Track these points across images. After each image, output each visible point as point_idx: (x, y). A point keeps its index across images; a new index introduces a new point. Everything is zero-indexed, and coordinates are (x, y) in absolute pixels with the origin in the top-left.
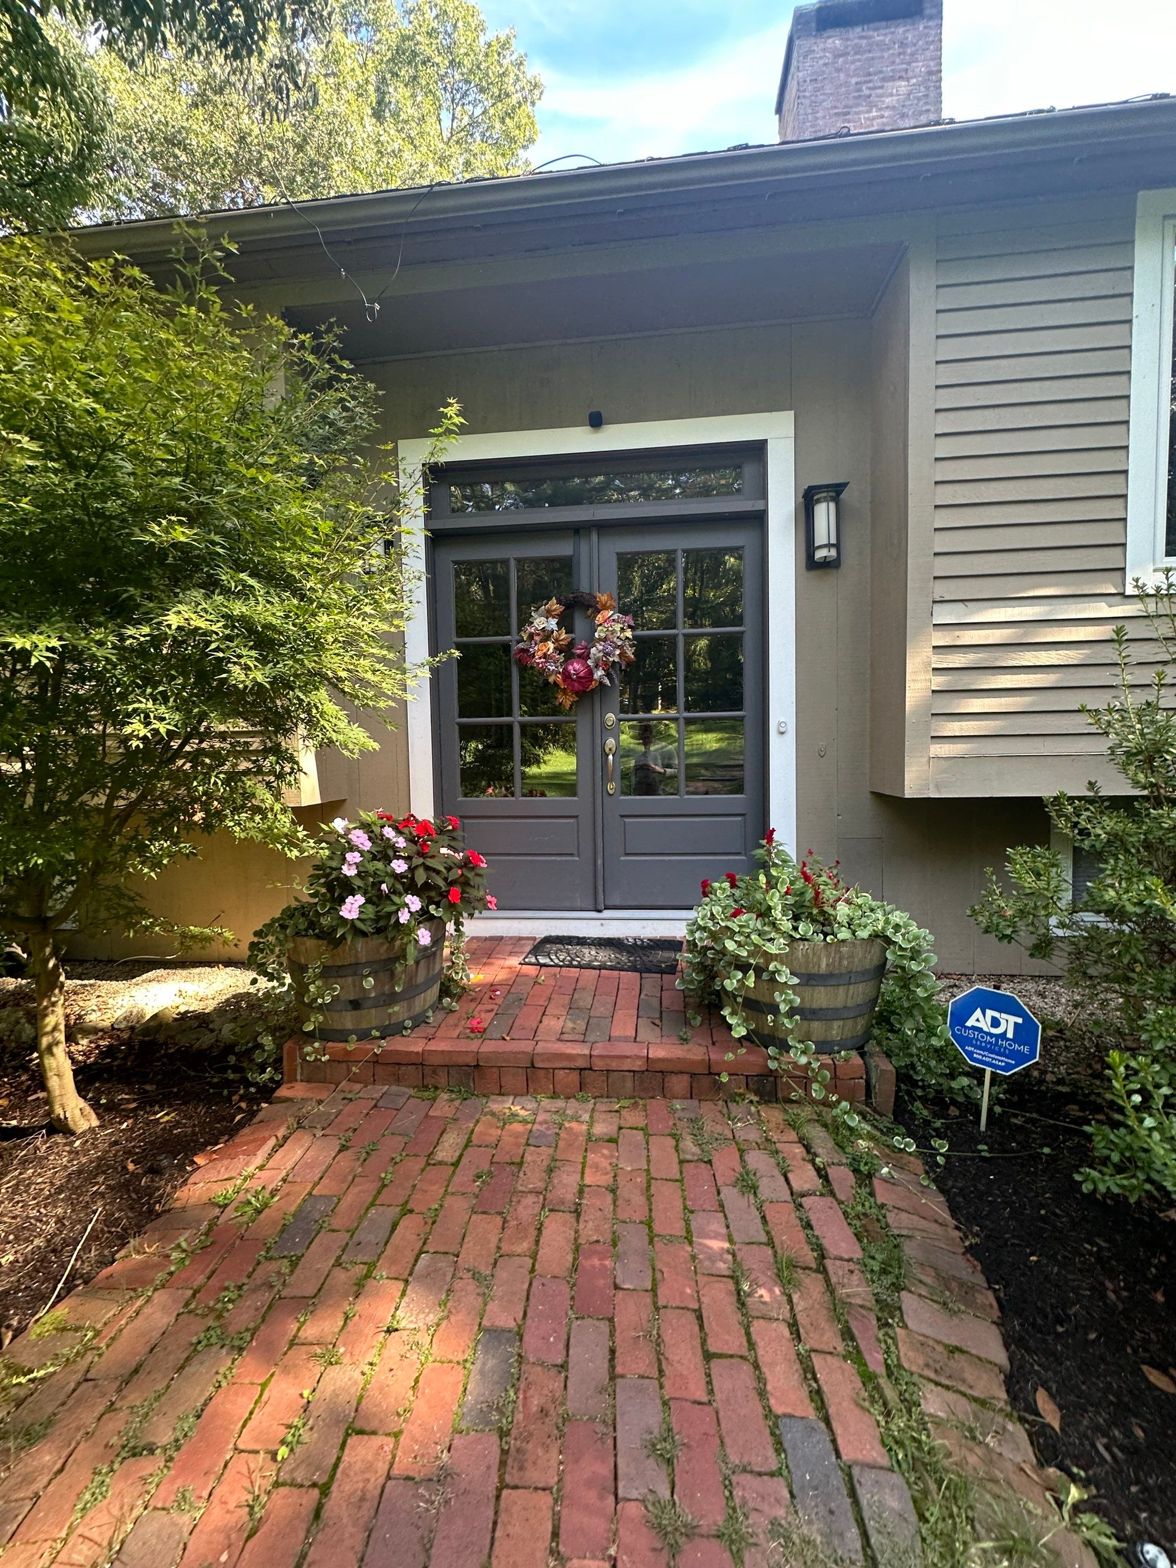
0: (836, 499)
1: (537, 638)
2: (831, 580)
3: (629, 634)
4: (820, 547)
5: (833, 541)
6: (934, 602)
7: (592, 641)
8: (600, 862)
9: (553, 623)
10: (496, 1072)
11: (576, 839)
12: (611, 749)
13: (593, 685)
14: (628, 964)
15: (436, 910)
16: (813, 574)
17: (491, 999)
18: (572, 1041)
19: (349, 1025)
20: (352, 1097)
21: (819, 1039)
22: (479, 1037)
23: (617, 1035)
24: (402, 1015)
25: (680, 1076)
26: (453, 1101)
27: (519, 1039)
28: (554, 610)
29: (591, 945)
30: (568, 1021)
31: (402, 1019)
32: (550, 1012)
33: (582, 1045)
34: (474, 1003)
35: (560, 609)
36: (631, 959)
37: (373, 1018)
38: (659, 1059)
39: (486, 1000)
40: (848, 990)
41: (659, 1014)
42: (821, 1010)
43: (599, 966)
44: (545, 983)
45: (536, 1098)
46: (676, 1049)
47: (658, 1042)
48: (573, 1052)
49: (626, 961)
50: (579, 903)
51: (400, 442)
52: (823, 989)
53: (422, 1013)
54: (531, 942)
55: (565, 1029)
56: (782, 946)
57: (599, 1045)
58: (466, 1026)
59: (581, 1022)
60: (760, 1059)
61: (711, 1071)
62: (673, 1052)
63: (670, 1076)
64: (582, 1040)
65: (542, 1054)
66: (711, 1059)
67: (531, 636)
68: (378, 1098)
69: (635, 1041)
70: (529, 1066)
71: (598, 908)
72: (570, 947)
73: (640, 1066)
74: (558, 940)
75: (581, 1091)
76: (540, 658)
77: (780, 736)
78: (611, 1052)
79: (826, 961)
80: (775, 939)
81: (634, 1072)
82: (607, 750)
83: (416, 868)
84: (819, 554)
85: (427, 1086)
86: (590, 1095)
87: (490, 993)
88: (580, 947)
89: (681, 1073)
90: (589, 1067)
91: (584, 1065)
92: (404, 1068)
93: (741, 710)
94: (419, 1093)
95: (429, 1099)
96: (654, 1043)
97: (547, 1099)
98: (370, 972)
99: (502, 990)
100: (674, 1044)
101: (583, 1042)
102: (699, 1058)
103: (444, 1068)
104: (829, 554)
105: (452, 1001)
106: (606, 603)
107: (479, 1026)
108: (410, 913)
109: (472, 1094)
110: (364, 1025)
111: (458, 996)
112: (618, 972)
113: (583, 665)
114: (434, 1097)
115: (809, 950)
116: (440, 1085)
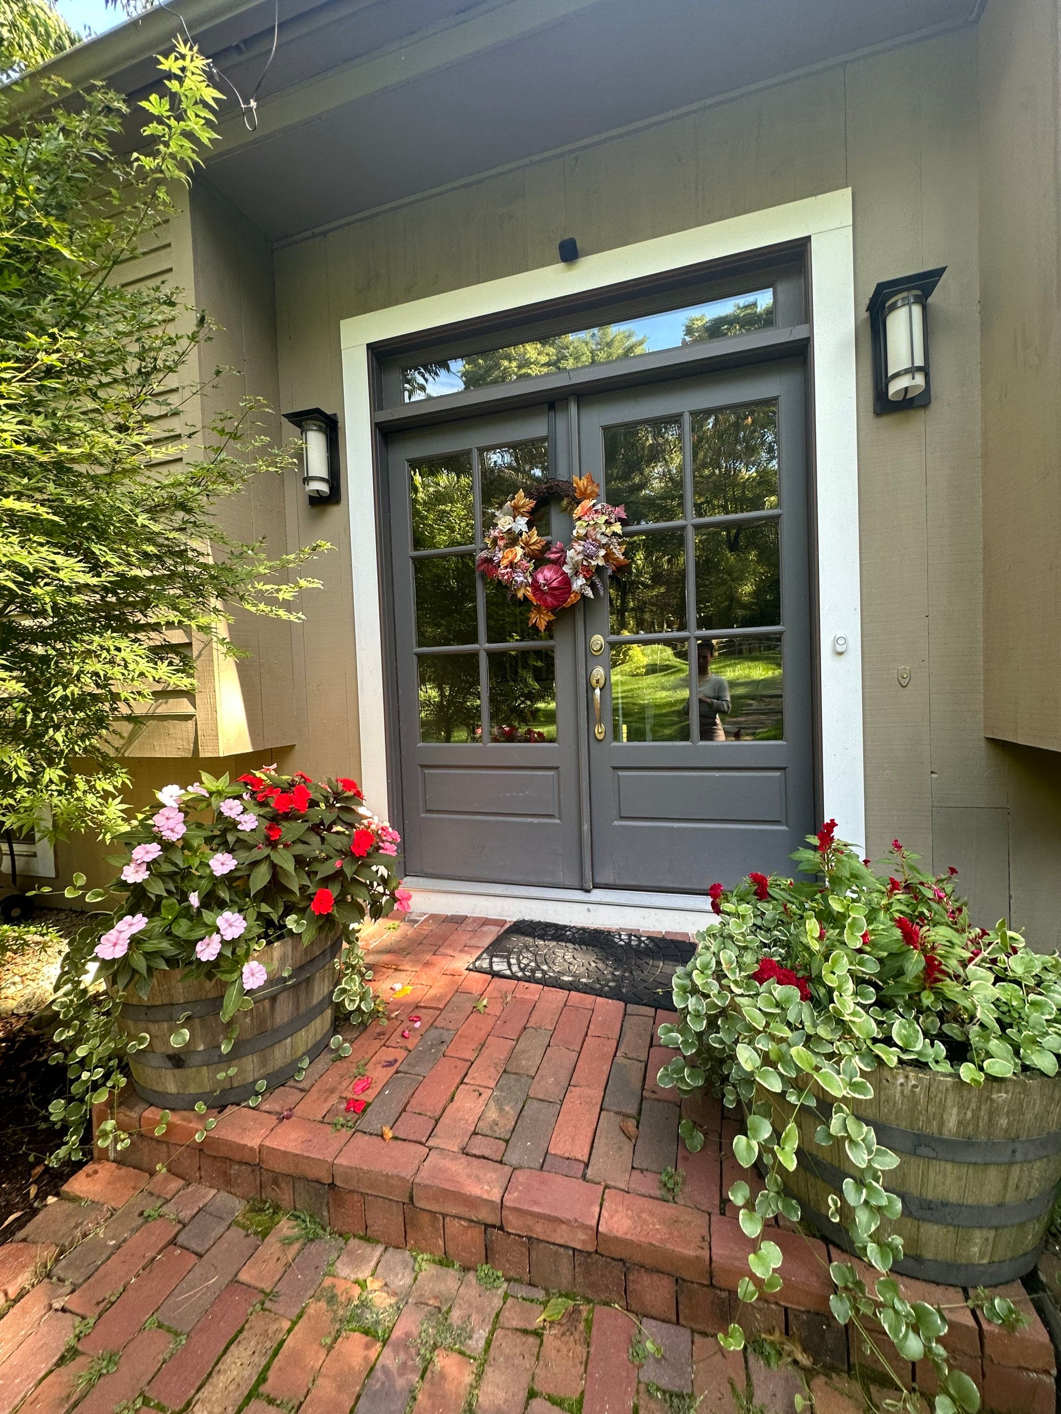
0: (922, 301)
1: (501, 543)
2: (915, 425)
3: (617, 528)
4: (897, 375)
5: (919, 362)
7: (569, 542)
8: (586, 827)
9: (521, 523)
10: (359, 1201)
11: (556, 794)
12: (598, 681)
13: (572, 599)
14: (611, 984)
15: (297, 922)
16: (885, 420)
17: (403, 1036)
18: (484, 1157)
19: (172, 1088)
20: (152, 1213)
21: (940, 1258)
22: (350, 1124)
23: (559, 1152)
24: (251, 1074)
25: (655, 1277)
26: (290, 1244)
27: (405, 1140)
28: (523, 506)
29: (569, 941)
30: (492, 1103)
31: (251, 1080)
32: (473, 1078)
33: (495, 1171)
34: (378, 1043)
35: (531, 504)
36: (617, 973)
37: (206, 1080)
38: (617, 1238)
39: (396, 1039)
40: (1009, 1174)
41: (636, 1107)
42: (944, 1204)
43: (570, 983)
44: (487, 1010)
45: (415, 1259)
46: (651, 1213)
47: (623, 1186)
48: (475, 1190)
49: (609, 976)
50: (561, 878)
51: (342, 322)
52: (949, 1166)
53: (289, 1065)
54: (498, 928)
55: (481, 1124)
56: (858, 1079)
57: (521, 1179)
58: (344, 1095)
59: (511, 1111)
60: (813, 1279)
61: (714, 1282)
62: (645, 1222)
63: (638, 1271)
64: (499, 1159)
65: (426, 1186)
66: (714, 1258)
67: (495, 541)
68: (186, 1221)
69: (584, 1177)
70: (406, 1201)
71: (586, 886)
72: (542, 942)
73: (584, 1242)
74: (530, 930)
75: (487, 1263)
76: (506, 567)
77: (838, 657)
78: (536, 1203)
79: (958, 1114)
80: (841, 1057)
81: (574, 1249)
82: (594, 682)
83: (255, 864)
84: (895, 387)
85: (265, 1202)
86: (500, 1274)
87: (407, 1023)
88: (554, 943)
89: (658, 1271)
90: (498, 1224)
91: (491, 1219)
92: (236, 1167)
93: (778, 624)
94: (249, 1215)
95: (256, 1233)
96: (615, 1188)
97: (433, 1265)
98: (188, 1018)
99: (425, 1019)
100: (651, 1197)
101: (501, 1162)
102: (690, 1252)
103: (289, 1179)
104: (914, 383)
105: (345, 1040)
106: (586, 489)
107: (362, 1097)
108: (223, 942)
109: (325, 1230)
110: (192, 1089)
111: (364, 1026)
112: (593, 997)
113: (556, 572)
114: (266, 1228)
115: (918, 1090)
116: (284, 1204)
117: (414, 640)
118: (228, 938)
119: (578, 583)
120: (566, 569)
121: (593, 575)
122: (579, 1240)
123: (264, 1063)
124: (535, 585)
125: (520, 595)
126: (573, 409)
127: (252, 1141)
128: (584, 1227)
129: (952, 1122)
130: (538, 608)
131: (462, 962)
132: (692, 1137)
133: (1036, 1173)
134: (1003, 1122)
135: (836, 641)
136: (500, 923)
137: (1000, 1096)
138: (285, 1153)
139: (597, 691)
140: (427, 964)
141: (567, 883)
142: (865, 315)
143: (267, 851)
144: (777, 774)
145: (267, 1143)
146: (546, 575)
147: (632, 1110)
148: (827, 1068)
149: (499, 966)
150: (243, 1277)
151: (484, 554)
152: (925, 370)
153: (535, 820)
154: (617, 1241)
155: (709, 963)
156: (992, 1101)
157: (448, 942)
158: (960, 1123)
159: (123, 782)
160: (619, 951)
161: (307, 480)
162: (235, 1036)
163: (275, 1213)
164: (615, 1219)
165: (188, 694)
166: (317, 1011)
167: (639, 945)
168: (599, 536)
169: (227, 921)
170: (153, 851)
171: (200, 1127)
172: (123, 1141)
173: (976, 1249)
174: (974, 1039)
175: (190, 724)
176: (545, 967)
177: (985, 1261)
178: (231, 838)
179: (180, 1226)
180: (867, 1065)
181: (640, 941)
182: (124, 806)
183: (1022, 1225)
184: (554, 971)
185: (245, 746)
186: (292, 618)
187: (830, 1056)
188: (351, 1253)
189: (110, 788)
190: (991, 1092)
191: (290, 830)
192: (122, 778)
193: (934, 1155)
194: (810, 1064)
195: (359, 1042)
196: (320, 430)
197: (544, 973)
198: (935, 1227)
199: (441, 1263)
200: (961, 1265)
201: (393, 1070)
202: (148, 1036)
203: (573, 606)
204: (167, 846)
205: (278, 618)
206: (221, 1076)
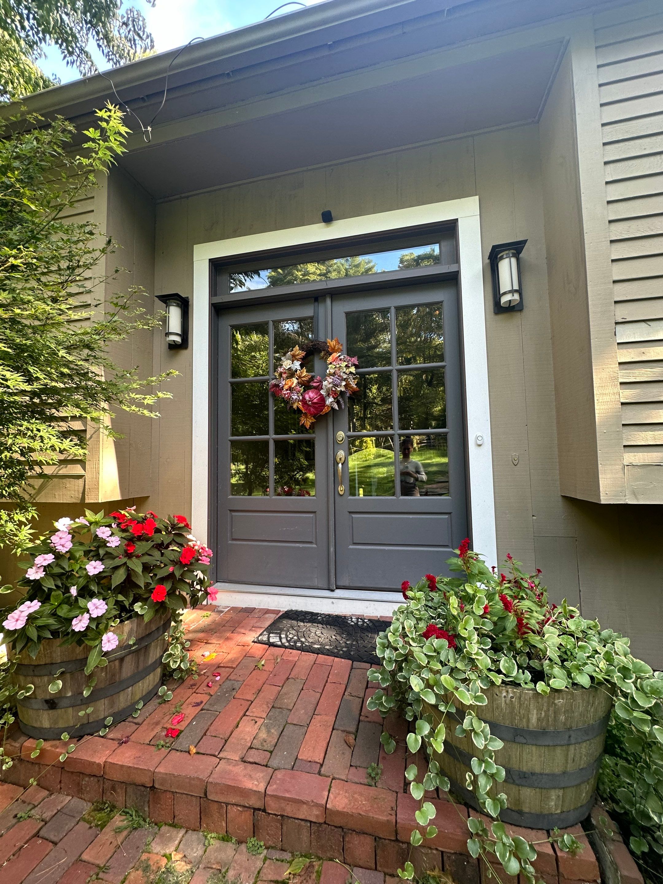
0: (517, 255)
1: (284, 376)
2: (517, 319)
3: (353, 369)
4: (505, 293)
5: (516, 287)
6: (617, 323)
7: (324, 377)
8: (332, 549)
9: (297, 365)
10: (170, 798)
11: (314, 530)
12: (340, 459)
13: (326, 410)
14: (344, 649)
15: (141, 607)
16: (500, 317)
17: (208, 686)
18: (256, 763)
19: (46, 724)
20: (23, 815)
21: (533, 811)
22: (168, 745)
23: (305, 758)
24: (103, 713)
25: (362, 837)
26: (120, 832)
27: (204, 754)
28: (298, 355)
29: (320, 623)
30: (263, 728)
31: (102, 717)
32: (252, 712)
33: (262, 772)
34: (191, 691)
35: (303, 354)
36: (348, 642)
37: (71, 717)
38: (338, 811)
39: (203, 688)
40: (568, 751)
41: (355, 727)
42: (533, 774)
43: (319, 649)
44: (264, 668)
45: (206, 837)
46: (361, 794)
47: (343, 777)
48: (249, 784)
49: (343, 645)
50: (316, 583)
51: (195, 246)
52: (534, 748)
53: (129, 706)
54: (274, 615)
55: (255, 741)
56: (479, 694)
57: (279, 776)
58: (165, 726)
59: (275, 732)
60: (458, 830)
61: (399, 838)
62: (356, 800)
63: (351, 834)
64: (265, 764)
65: (217, 784)
66: (398, 821)
67: (281, 375)
68: (47, 819)
69: (319, 773)
70: (202, 795)
71: (331, 588)
72: (302, 624)
73: (317, 816)
74: (295, 616)
75: (254, 837)
76: (287, 390)
77: (477, 447)
78: (288, 791)
79: (537, 714)
80: (470, 680)
81: (311, 822)
82: (338, 460)
83: (116, 568)
84: (504, 299)
85: (105, 803)
86: (262, 843)
87: (211, 677)
88: (310, 624)
89: (364, 833)
90: (262, 808)
91: (258, 805)
92: (87, 779)
93: (445, 427)
94: (93, 814)
95: (97, 826)
96: (339, 779)
97: (218, 841)
98: (62, 673)
99: (223, 675)
100: (361, 784)
101: (266, 766)
102: (383, 818)
103: (123, 784)
104: (513, 298)
105: (168, 690)
106: (335, 347)
107: (178, 727)
108: (91, 619)
109: (145, 821)
110: (61, 724)
111: (182, 680)
112: (333, 658)
113: (317, 394)
114: (104, 822)
115: (514, 700)
116: (118, 804)
117: (229, 432)
118: (94, 616)
119: (330, 401)
120: (322, 392)
121: (339, 396)
122: (314, 815)
123: (112, 704)
124: (304, 401)
125: (295, 406)
126: (328, 301)
127: (100, 759)
128: (317, 805)
129: (534, 719)
130: (305, 414)
131: (250, 637)
132: (388, 744)
133: (584, 751)
134: (562, 718)
135: (477, 438)
136: (276, 612)
137: (560, 702)
138: (122, 766)
139: (340, 465)
140: (227, 639)
141: (320, 586)
142: (487, 261)
143: (125, 560)
144: (446, 516)
145: (110, 760)
146: (310, 395)
147: (353, 729)
148: (462, 688)
149: (274, 639)
150: (85, 857)
151: (274, 382)
152: (519, 292)
153: (301, 545)
154: (338, 813)
155: (398, 628)
156: (555, 704)
157: (241, 625)
158: (539, 719)
159: (33, 516)
160: (351, 628)
161: (168, 334)
162: (93, 685)
163: (111, 811)
164: (337, 799)
165: (82, 462)
166: (151, 669)
167: (363, 625)
168: (342, 374)
169: (94, 605)
170: (49, 558)
171: (63, 751)
172: (7, 763)
173: (553, 803)
174: (546, 668)
175: (81, 481)
176: (303, 640)
177: (559, 811)
178: (102, 552)
179: (43, 823)
180: (485, 685)
181: (364, 622)
182: (32, 531)
183: (578, 786)
184: (309, 642)
185: (117, 496)
186: (152, 415)
187: (464, 681)
188: (162, 836)
189: (24, 520)
190: (554, 699)
191: (141, 547)
192: (32, 513)
193: (525, 741)
194: (452, 686)
195: (178, 691)
196: (178, 305)
197: (302, 643)
198: (529, 790)
199: (223, 839)
200: (545, 815)
201: (200, 708)
202: (33, 687)
203: (327, 414)
204: (58, 556)
205: (143, 416)
206: (82, 713)
